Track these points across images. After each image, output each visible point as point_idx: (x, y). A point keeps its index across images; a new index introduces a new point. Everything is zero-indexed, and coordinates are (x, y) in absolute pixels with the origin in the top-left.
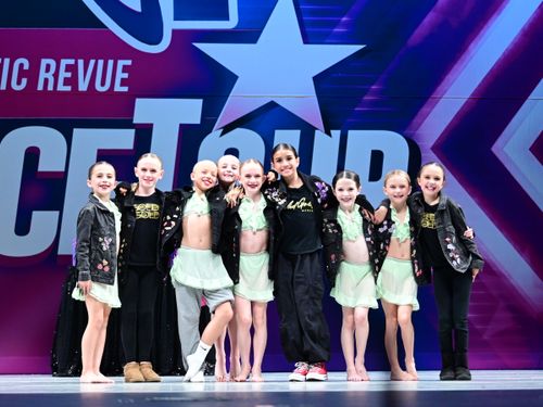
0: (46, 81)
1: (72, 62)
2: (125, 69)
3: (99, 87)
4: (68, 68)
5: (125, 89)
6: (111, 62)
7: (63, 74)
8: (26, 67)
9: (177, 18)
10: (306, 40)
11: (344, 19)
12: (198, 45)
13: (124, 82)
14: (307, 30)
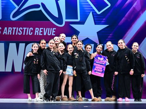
0: (37, 33)
1: (42, 28)
2: (54, 30)
3: (48, 34)
4: (42, 30)
5: (54, 35)
6: (51, 29)
7: (41, 31)
8: (32, 30)
9: (66, 19)
10: (95, 24)
11: (104, 19)
12: (71, 25)
13: (54, 33)
14: (96, 22)
